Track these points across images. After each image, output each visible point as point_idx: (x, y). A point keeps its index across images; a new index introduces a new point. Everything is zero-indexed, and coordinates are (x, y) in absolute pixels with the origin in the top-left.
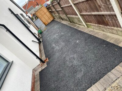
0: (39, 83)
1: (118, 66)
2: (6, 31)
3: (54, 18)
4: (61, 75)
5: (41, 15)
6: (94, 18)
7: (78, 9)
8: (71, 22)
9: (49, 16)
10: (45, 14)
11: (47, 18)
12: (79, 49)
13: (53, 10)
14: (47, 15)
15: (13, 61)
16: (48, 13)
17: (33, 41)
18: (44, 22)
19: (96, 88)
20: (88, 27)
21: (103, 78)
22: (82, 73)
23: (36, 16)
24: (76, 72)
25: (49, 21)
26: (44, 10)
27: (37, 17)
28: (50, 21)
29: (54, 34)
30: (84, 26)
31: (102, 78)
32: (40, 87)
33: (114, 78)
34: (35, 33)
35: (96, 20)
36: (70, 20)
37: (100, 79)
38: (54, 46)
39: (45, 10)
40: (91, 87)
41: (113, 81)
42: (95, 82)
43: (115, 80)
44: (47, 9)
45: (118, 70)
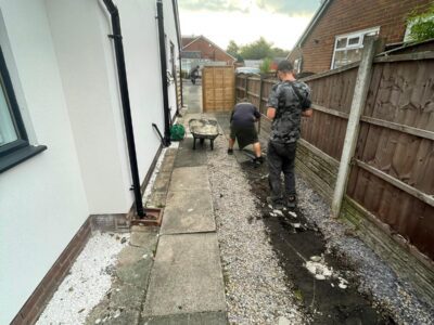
2: (110, 36)
9: (227, 97)
10: (223, 86)
11: (219, 98)
13: (249, 93)
14: (224, 92)
15: (45, 148)
16: (229, 90)
17: (154, 125)
26: (227, 77)
39: (229, 80)
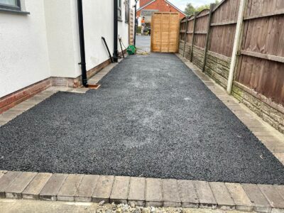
0: (37, 103)
1: (239, 186)
3: (177, 52)
4: (94, 119)
5: (158, 26)
6: (264, 72)
7: (243, 36)
8: (204, 70)
9: (172, 40)
10: (169, 31)
11: (165, 40)
12: (177, 109)
14: (169, 35)
15: (29, 13)
16: (174, 34)
17: (103, 39)
18: (155, 43)
19: (143, 187)
20: (232, 93)
21: (180, 181)
22: (142, 144)
23: (150, 30)
24: (129, 134)
25: (165, 49)
26: (173, 22)
27: (149, 33)
28: (166, 51)
29: (153, 67)
30: (225, 88)
31: (177, 179)
32: (29, 110)
33: (206, 196)
34: (120, 40)
35: (262, 79)
36: (205, 64)
37: (169, 177)
38: (133, 78)
39: (175, 25)
40: (132, 178)
41: (197, 202)
42: (152, 174)
43: (204, 204)
44: (178, 26)
45: (231, 190)
